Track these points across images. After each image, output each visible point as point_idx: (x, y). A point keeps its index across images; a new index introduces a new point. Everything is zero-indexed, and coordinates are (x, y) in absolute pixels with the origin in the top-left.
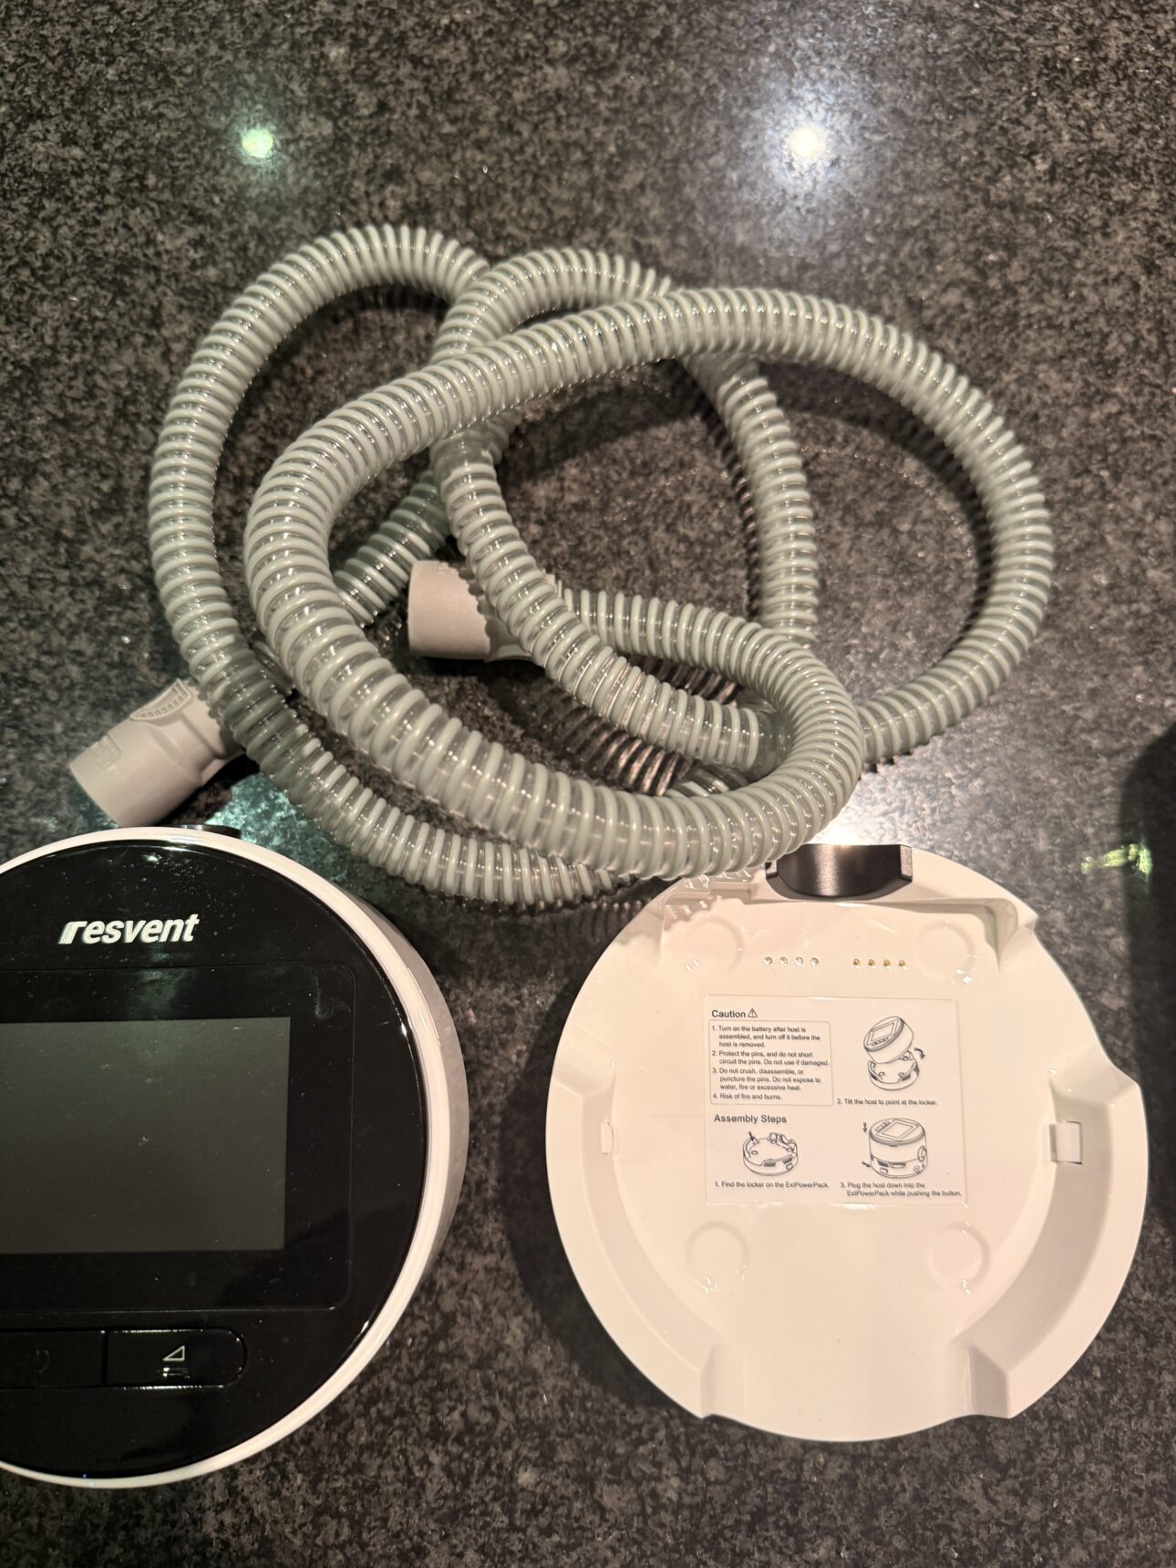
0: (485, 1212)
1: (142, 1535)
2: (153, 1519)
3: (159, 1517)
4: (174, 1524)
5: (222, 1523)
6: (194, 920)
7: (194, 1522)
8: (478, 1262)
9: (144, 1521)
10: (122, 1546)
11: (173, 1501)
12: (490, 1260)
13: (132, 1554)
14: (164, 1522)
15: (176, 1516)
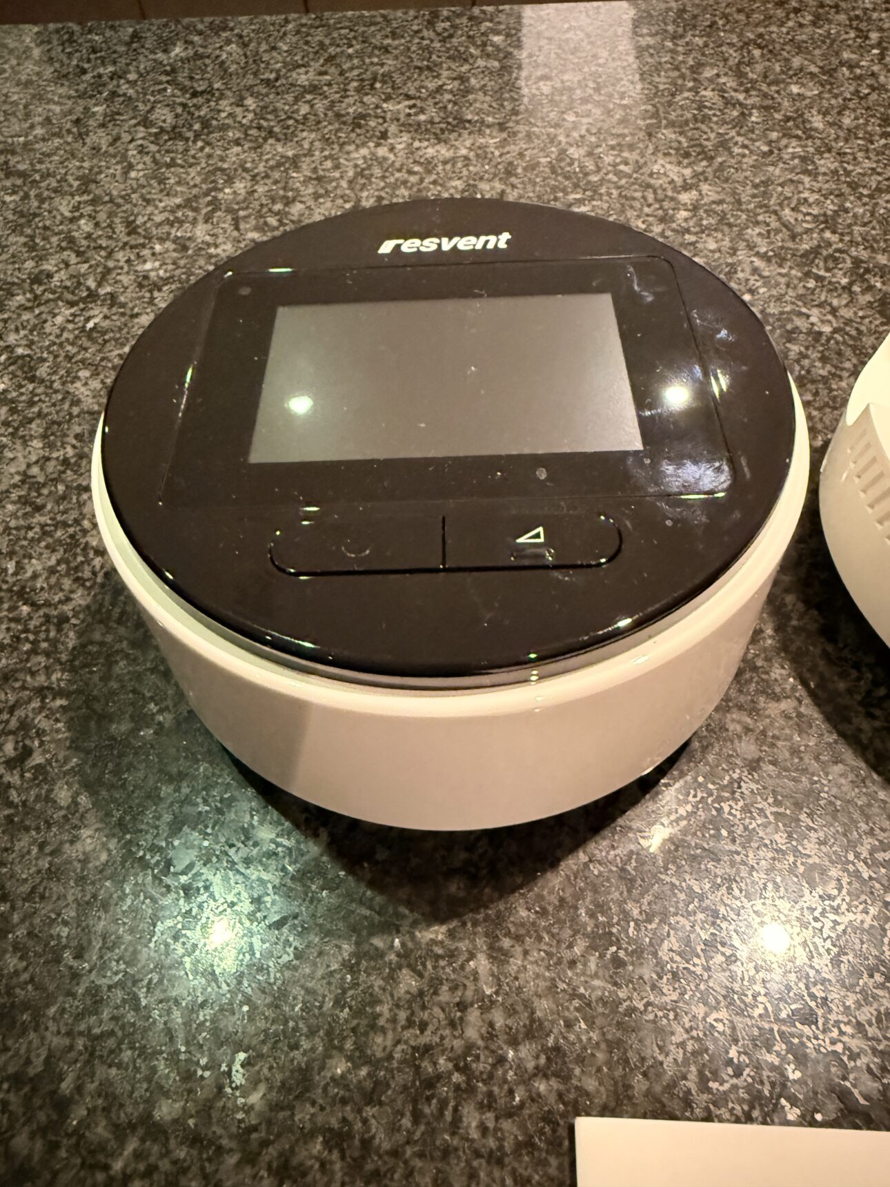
0: (768, 659)
1: (379, 1043)
2: (394, 1020)
3: (403, 1015)
4: (423, 1026)
5: (491, 1025)
6: (506, 236)
7: (452, 1024)
8: (774, 708)
9: (381, 1022)
10: (349, 1058)
11: (421, 993)
12: (787, 705)
13: (363, 1072)
14: (410, 1023)
15: (425, 1015)
